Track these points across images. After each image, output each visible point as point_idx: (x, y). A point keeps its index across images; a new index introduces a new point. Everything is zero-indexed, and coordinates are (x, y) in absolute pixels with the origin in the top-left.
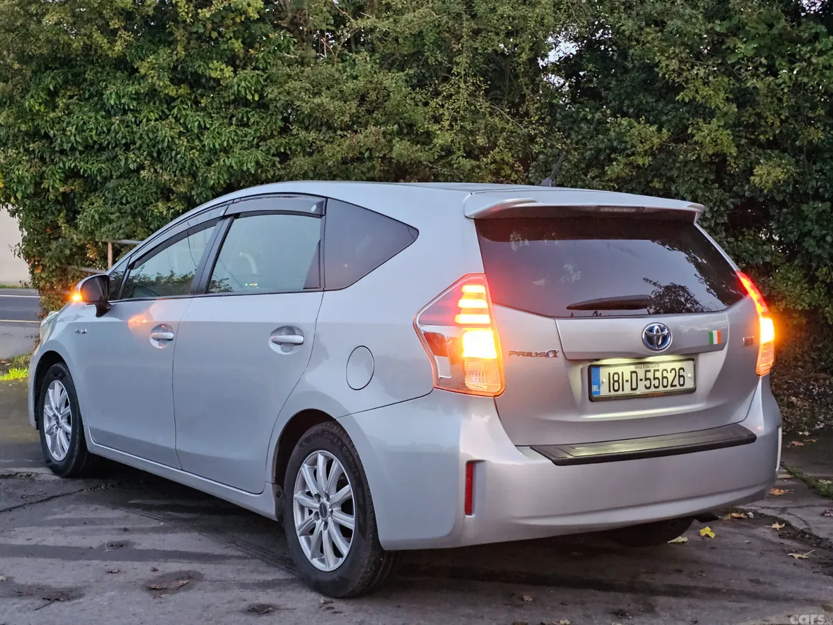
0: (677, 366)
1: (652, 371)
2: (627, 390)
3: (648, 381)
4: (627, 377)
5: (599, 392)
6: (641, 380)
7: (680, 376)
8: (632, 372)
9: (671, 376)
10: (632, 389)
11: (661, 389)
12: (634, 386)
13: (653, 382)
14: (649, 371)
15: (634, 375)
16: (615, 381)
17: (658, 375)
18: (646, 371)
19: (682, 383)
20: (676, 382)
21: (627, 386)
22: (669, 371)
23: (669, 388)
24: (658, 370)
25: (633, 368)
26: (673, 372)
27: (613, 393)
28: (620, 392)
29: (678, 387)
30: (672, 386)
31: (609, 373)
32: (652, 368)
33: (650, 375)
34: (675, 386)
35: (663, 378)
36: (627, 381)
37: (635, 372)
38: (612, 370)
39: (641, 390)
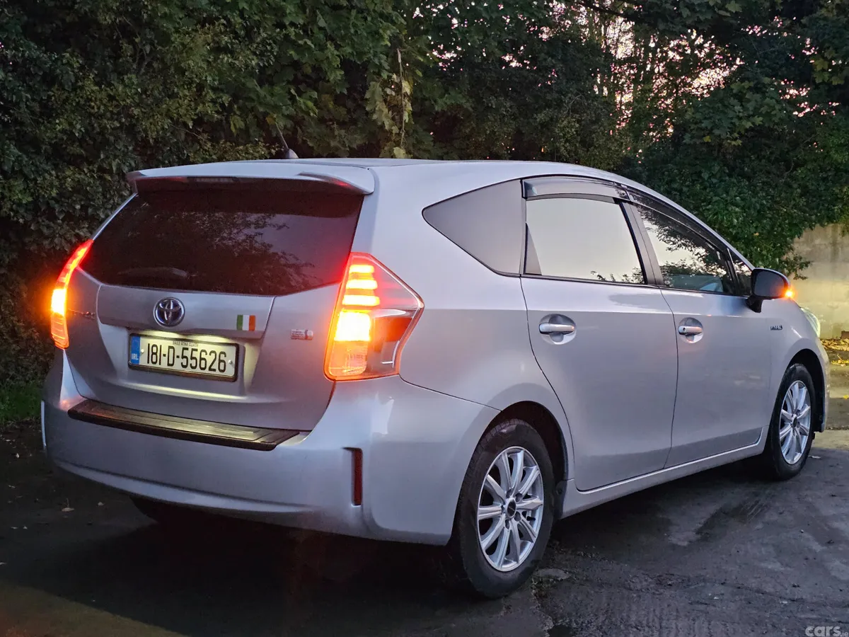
0: (218, 349)
1: (190, 350)
2: (164, 365)
3: (185, 359)
4: (165, 351)
5: (138, 361)
6: (178, 357)
7: (220, 361)
8: (170, 347)
9: (210, 359)
10: (169, 365)
11: (198, 370)
12: (171, 362)
13: (190, 361)
14: (187, 349)
15: (171, 350)
16: (153, 353)
17: (196, 355)
18: (184, 349)
19: (222, 368)
20: (215, 366)
21: (164, 360)
22: (208, 353)
23: (207, 371)
24: (196, 350)
25: (171, 343)
26: (213, 355)
27: (151, 364)
28: (157, 365)
29: (217, 373)
30: (210, 369)
31: (149, 345)
32: (190, 346)
33: (188, 353)
34: (214, 370)
35: (201, 359)
36: (164, 355)
37: (173, 348)
38: (152, 342)
39: (177, 367)
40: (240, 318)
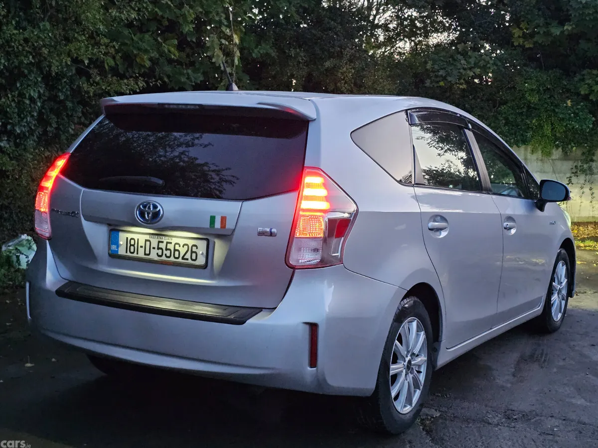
0: (191, 243)
1: (165, 243)
2: (141, 254)
3: (161, 251)
4: (142, 243)
5: (118, 251)
6: (154, 248)
7: (192, 252)
8: (146, 241)
9: (183, 251)
10: (145, 254)
11: (172, 259)
12: (147, 252)
13: (165, 252)
14: (162, 242)
15: (148, 243)
16: (131, 245)
17: (171, 247)
18: (159, 242)
19: (194, 257)
20: (188, 256)
21: (141, 251)
22: (181, 246)
23: (180, 260)
24: (171, 243)
25: (147, 237)
26: (186, 247)
27: (129, 254)
28: (135, 255)
29: (190, 261)
30: (183, 258)
31: (127, 238)
32: (165, 240)
33: (163, 246)
34: (187, 259)
35: (175, 250)
36: (141, 247)
37: (149, 241)
38: (130, 236)
39: (153, 256)
40: (213, 219)
